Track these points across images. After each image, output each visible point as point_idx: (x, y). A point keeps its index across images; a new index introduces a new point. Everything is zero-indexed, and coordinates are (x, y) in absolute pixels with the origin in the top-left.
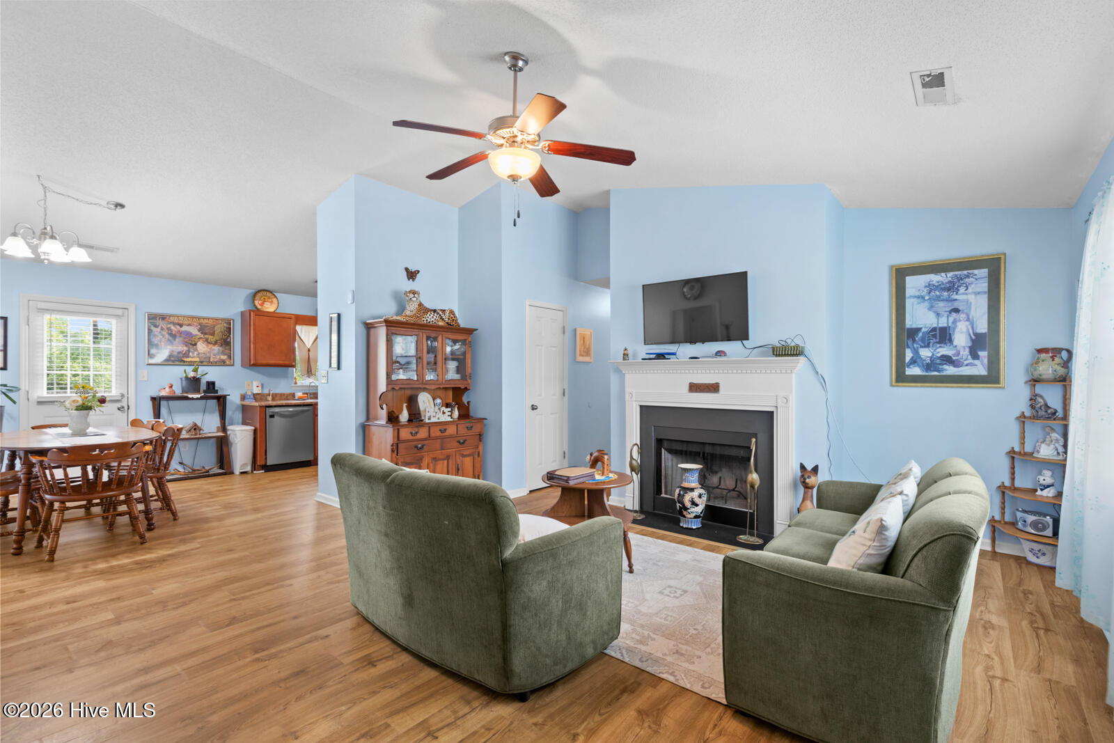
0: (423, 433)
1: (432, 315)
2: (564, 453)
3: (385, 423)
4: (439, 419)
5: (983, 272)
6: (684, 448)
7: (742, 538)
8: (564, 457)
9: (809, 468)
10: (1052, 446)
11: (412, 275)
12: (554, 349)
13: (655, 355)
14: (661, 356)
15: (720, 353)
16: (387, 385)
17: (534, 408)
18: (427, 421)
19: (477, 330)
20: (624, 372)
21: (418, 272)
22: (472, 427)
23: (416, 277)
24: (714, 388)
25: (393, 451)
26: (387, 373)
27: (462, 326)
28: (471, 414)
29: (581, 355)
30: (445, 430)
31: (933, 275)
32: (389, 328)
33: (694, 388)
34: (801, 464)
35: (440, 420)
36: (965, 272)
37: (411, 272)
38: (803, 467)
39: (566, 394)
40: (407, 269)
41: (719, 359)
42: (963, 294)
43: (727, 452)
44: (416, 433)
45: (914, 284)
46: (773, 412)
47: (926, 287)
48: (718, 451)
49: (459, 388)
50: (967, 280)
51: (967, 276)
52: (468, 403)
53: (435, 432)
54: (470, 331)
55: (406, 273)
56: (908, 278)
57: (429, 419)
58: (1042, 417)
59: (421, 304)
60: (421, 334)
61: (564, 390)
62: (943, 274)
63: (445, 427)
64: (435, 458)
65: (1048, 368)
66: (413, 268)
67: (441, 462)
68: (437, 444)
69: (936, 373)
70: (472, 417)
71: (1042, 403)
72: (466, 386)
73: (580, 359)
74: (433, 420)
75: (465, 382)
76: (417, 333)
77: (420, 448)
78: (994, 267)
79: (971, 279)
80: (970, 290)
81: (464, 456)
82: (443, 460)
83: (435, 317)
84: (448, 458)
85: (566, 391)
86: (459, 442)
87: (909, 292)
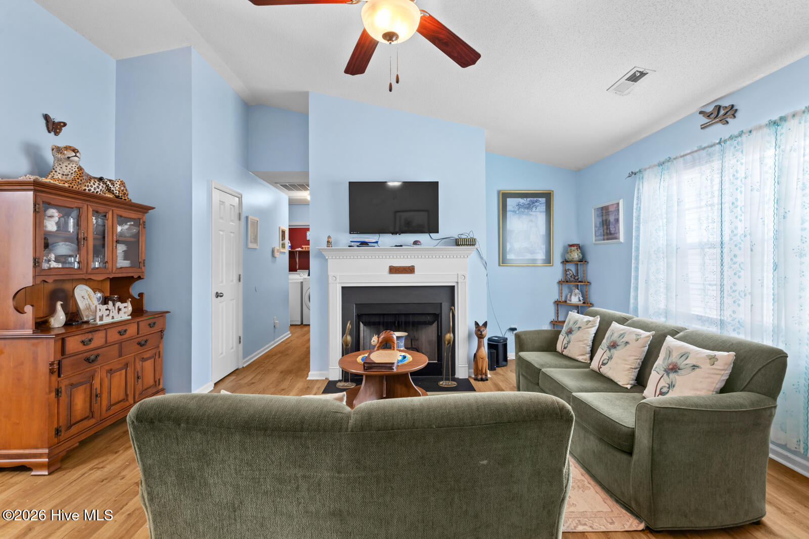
0: (98, 340)
1: (96, 184)
2: (240, 338)
3: (30, 332)
4: (113, 318)
5: (543, 200)
6: (377, 319)
7: (443, 383)
8: (240, 342)
9: (481, 324)
10: (577, 297)
11: (55, 127)
12: (232, 235)
13: (359, 243)
14: (364, 244)
15: (416, 243)
16: (35, 277)
17: (218, 295)
18: (99, 323)
19: (155, 208)
20: (327, 258)
21: (65, 124)
22: (154, 323)
23: (61, 130)
24: (410, 270)
25: (52, 372)
26: (35, 259)
27: (134, 201)
28: (146, 308)
29: (251, 242)
30: (125, 331)
31: (520, 199)
32: (38, 194)
33: (393, 270)
34: (476, 322)
35: (116, 320)
36: (535, 199)
37: (54, 123)
38: (477, 324)
39: (241, 280)
40: (46, 117)
41: (416, 247)
42: (535, 212)
43: (416, 319)
44: (90, 340)
45: (511, 202)
46: (454, 286)
47: (517, 205)
48: (411, 319)
49: (133, 277)
50: (536, 204)
51: (536, 202)
52: (141, 295)
53: (113, 336)
54: (145, 209)
55: (44, 122)
56: (508, 199)
57: (101, 319)
58: (572, 281)
59: (80, 169)
60: (86, 206)
61: (240, 275)
62: (525, 199)
63: (124, 328)
64: (111, 370)
65: (576, 255)
66: (57, 117)
67: (118, 373)
68: (115, 350)
69: (521, 258)
70: (147, 312)
71: (572, 274)
72: (140, 274)
73: (251, 245)
74: (107, 320)
75: (139, 270)
76: (80, 205)
77: (93, 361)
78: (548, 196)
79: (538, 203)
80: (538, 210)
81: (143, 360)
82: (120, 369)
83: (101, 187)
84: (127, 365)
85: (242, 277)
86: (139, 344)
87: (509, 208)
